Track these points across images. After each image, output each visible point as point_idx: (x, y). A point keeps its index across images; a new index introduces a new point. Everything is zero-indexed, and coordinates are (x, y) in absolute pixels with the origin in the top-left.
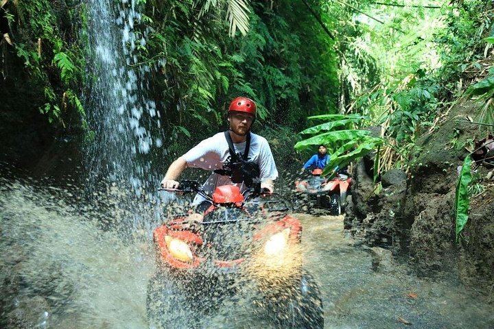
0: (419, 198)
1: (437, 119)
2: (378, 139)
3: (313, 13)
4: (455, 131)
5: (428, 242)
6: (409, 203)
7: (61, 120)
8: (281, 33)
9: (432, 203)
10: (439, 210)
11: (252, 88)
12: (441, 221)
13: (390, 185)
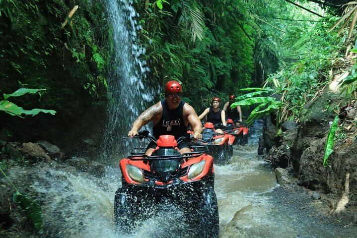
0: (306, 140)
1: (317, 93)
2: (280, 102)
3: (239, 25)
4: (328, 101)
5: (311, 166)
6: (300, 143)
7: (96, 93)
8: (220, 36)
9: (314, 143)
10: (318, 148)
11: (203, 69)
12: (319, 154)
13: (286, 130)
